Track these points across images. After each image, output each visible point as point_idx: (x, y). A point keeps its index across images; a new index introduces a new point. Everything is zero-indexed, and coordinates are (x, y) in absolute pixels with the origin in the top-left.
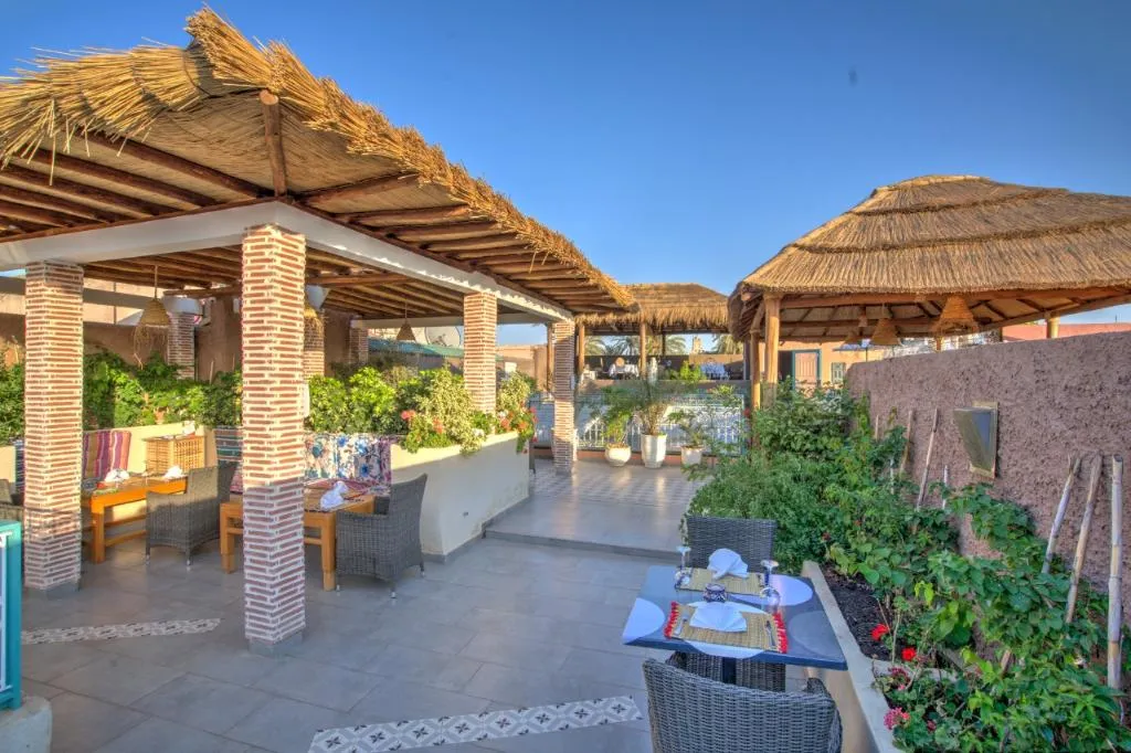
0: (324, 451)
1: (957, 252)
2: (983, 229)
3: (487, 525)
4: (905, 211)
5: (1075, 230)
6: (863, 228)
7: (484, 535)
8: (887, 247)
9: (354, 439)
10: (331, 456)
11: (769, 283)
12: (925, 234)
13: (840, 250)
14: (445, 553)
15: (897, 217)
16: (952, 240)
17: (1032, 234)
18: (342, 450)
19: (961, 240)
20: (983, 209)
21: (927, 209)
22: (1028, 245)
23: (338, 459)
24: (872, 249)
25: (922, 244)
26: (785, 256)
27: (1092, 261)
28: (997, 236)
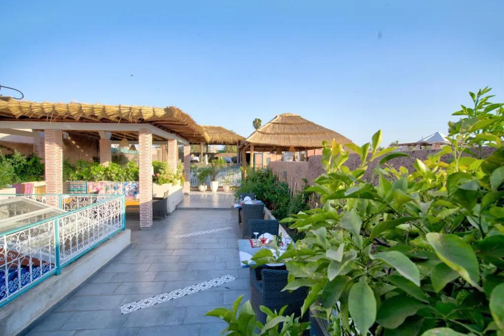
0: (119, 187)
1: (291, 136)
2: (297, 131)
3: (176, 206)
4: (282, 124)
5: (312, 134)
6: (273, 128)
7: (176, 209)
8: (278, 134)
9: (131, 183)
10: (122, 189)
11: (251, 141)
12: (286, 131)
13: (268, 134)
14: (171, 212)
15: (280, 125)
16: (290, 134)
17: (305, 134)
18: (126, 187)
19: (292, 134)
20: (298, 125)
21: (287, 124)
22: (303, 136)
23: (124, 190)
24: (274, 134)
25: (285, 134)
26: (255, 134)
27: (313, 141)
28: (299, 134)
